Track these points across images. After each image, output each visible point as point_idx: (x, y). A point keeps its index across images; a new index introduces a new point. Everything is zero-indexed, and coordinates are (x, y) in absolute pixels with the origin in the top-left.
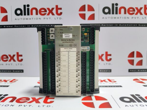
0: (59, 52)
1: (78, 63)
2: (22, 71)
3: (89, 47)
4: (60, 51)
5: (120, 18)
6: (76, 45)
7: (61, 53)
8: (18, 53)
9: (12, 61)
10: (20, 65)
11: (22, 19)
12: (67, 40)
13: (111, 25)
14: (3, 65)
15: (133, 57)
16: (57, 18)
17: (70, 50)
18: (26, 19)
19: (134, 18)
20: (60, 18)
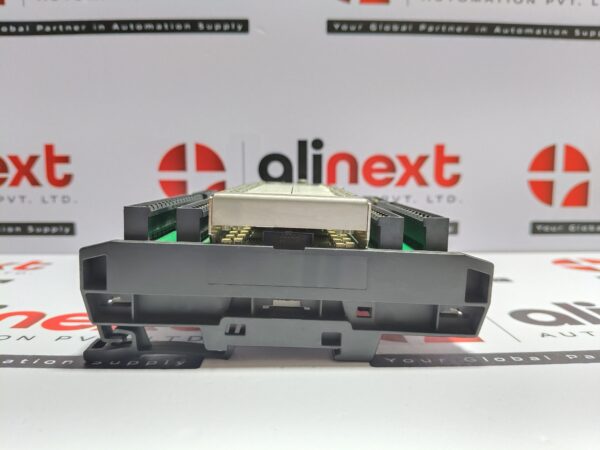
2: (67, 229)
13: (459, 29)
15: (550, 167)
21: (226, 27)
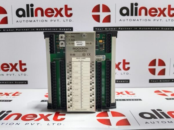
0: (70, 63)
1: (92, 74)
2: (26, 82)
3: (105, 56)
4: (71, 61)
5: (139, 20)
6: (89, 54)
7: (72, 64)
8: (20, 62)
9: (14, 70)
10: (23, 75)
11: (25, 21)
12: (79, 49)
13: (129, 29)
14: (3, 75)
16: (67, 20)
17: (83, 60)
18: (30, 21)
19: (156, 20)
20: (70, 21)
21: (67, 30)
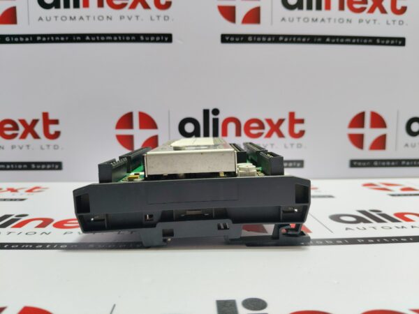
2: (57, 166)
5: (327, 21)
10: (51, 147)
11: (59, 19)
14: (3, 148)
15: (362, 125)
16: (158, 17)
18: (71, 18)
20: (166, 18)
21: (158, 39)
